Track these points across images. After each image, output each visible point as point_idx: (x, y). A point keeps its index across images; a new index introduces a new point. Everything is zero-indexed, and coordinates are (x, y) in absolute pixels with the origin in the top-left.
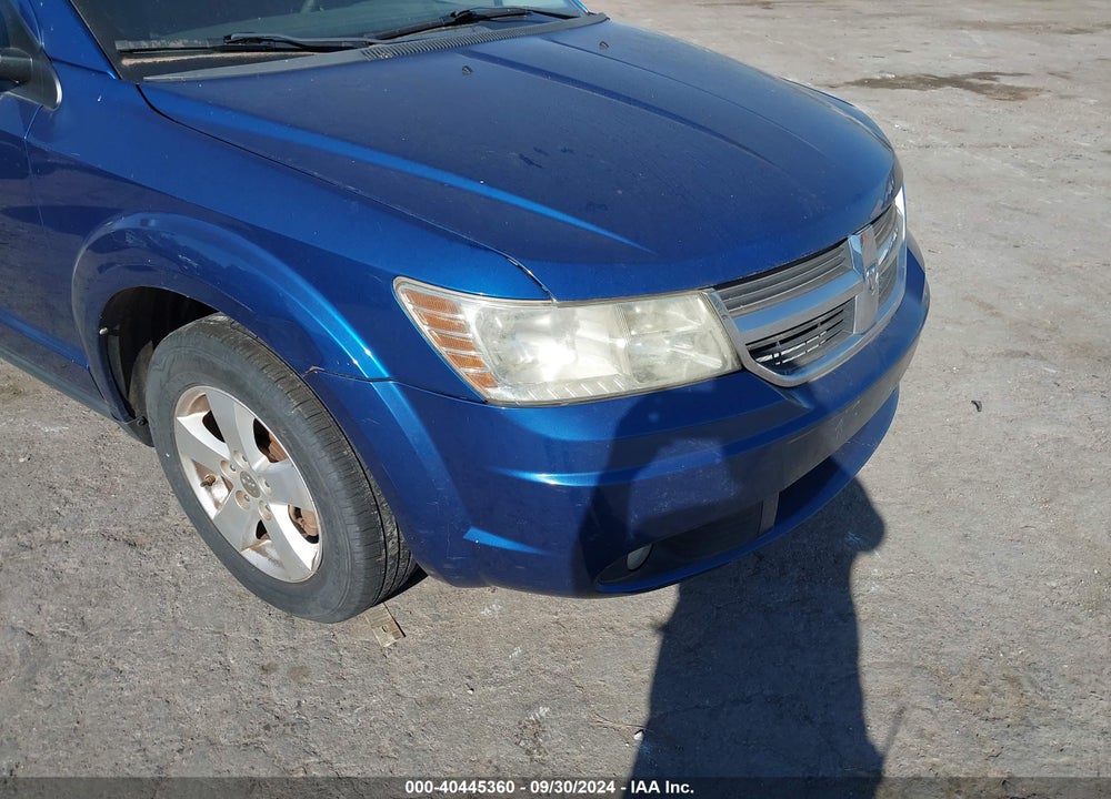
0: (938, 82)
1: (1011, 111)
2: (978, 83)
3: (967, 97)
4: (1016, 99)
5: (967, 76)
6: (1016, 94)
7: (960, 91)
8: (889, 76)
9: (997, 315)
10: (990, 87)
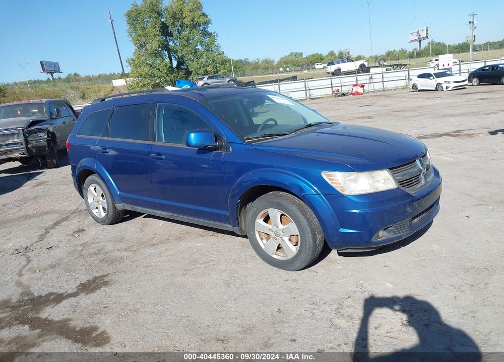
0: (440, 135)
1: (469, 141)
2: (456, 134)
3: (451, 139)
4: (470, 137)
5: (451, 132)
6: (470, 136)
7: (449, 137)
8: (421, 135)
9: (472, 196)
10: (460, 135)
